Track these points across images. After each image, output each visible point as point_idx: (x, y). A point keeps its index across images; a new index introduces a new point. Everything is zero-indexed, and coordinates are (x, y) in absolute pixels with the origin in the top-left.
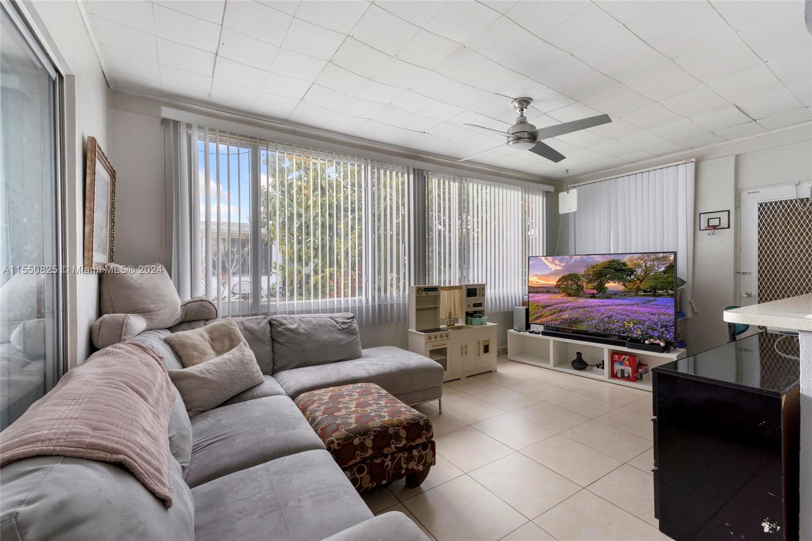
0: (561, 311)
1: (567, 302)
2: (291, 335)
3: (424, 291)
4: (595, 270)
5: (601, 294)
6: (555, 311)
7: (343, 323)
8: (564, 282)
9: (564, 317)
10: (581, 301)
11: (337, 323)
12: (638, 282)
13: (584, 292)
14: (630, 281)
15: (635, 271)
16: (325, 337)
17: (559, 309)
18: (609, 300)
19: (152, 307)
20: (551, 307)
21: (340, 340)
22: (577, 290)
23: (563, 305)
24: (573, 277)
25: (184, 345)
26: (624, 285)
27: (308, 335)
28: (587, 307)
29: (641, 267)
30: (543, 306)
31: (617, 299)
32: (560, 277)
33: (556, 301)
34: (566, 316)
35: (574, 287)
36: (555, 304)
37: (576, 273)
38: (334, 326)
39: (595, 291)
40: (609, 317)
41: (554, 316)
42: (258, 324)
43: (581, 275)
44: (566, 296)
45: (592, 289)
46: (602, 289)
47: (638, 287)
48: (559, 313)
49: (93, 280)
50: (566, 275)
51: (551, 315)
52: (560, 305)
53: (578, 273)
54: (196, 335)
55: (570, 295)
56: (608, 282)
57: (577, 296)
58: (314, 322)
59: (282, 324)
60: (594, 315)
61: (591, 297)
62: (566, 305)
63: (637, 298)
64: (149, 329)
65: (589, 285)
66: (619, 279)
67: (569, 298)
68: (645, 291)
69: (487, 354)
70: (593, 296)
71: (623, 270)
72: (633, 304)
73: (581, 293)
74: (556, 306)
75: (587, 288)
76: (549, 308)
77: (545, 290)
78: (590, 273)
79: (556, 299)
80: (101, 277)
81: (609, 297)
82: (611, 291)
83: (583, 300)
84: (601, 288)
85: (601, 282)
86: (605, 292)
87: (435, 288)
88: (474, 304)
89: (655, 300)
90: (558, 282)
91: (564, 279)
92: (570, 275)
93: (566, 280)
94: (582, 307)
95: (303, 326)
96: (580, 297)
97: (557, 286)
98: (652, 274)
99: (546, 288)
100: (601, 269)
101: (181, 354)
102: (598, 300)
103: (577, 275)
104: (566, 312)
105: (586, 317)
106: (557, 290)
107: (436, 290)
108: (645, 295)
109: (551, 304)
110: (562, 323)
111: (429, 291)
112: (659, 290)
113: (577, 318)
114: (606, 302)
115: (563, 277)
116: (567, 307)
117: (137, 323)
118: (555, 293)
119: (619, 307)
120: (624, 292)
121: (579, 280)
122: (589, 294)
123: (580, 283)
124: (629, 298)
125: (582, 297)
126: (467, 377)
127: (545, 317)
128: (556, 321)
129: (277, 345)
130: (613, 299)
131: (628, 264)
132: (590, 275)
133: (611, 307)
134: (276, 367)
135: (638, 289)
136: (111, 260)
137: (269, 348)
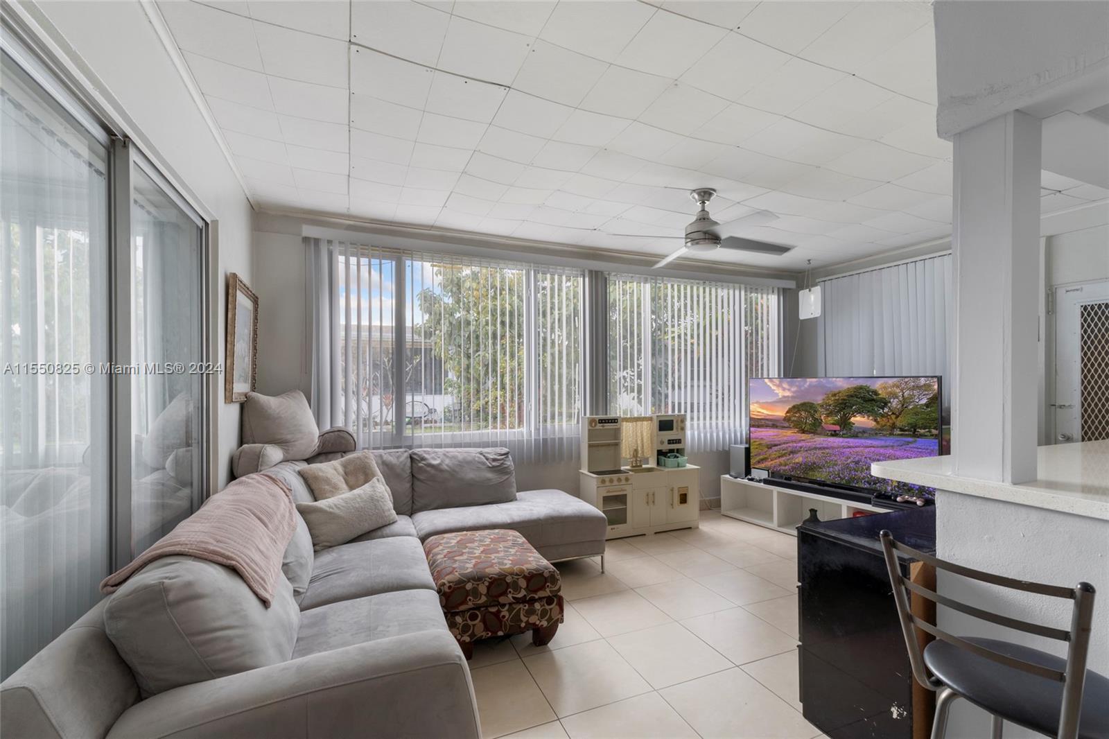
0: (792, 452)
1: (800, 441)
2: (433, 471)
3: (599, 423)
4: (837, 398)
5: (845, 432)
6: (784, 452)
7: (494, 460)
8: (796, 413)
9: (797, 461)
10: (819, 440)
11: (487, 459)
12: (893, 417)
13: (823, 428)
14: (882, 416)
15: (890, 402)
16: (470, 475)
17: (790, 449)
18: (856, 440)
19: (289, 437)
20: (779, 447)
21: (489, 480)
22: (814, 425)
23: (795, 445)
24: (807, 407)
25: (316, 478)
26: (876, 420)
27: (453, 473)
28: (827, 448)
29: (897, 397)
30: (768, 445)
31: (866, 438)
32: (790, 407)
33: (785, 438)
34: (799, 459)
35: (810, 421)
36: (784, 443)
37: (812, 402)
38: (484, 464)
39: (837, 428)
40: (857, 463)
41: (783, 459)
42: (398, 457)
43: (818, 404)
44: (798, 432)
45: (833, 424)
46: (846, 425)
47: (894, 424)
48: (790, 455)
49: (234, 410)
50: (799, 403)
51: (779, 457)
52: (790, 445)
53: (814, 403)
54: (330, 469)
55: (803, 432)
56: (855, 416)
57: (815, 433)
58: (460, 457)
59: (423, 459)
60: (836, 459)
61: (832, 435)
62: (800, 445)
63: (892, 438)
64: (286, 460)
65: (829, 419)
66: (869, 411)
67: (803, 435)
68: (902, 430)
69: (684, 506)
70: (835, 434)
71: (873, 400)
72: (887, 447)
73: (819, 430)
74: (785, 446)
75: (826, 423)
76: (776, 448)
77: (770, 423)
78: (831, 403)
79: (785, 436)
80: (242, 407)
81: (855, 436)
82: (858, 428)
83: (822, 439)
84: (845, 423)
85: (845, 415)
86: (850, 429)
87: (615, 420)
88: (669, 440)
89: (915, 441)
90: (787, 412)
91: (795, 409)
92: (803, 404)
93: (799, 411)
94: (820, 449)
95: (447, 461)
96: (818, 434)
97: (786, 419)
98: (911, 407)
99: (771, 420)
100: (845, 397)
101: (314, 487)
102: (841, 439)
103: (813, 404)
104: (799, 455)
105: (826, 462)
106: (787, 424)
107: (615, 422)
108: (902, 435)
109: (778, 443)
110: (793, 468)
111: (605, 423)
112: (921, 428)
113: (815, 463)
114: (852, 441)
115: (794, 407)
116: (801, 447)
117: (274, 453)
118: (783, 427)
119: (868, 450)
120: (876, 429)
121: (816, 411)
122: (829, 431)
123: (817, 416)
124: (883, 438)
125: (820, 434)
126: (656, 533)
127: (771, 460)
128: (785, 466)
129: (417, 483)
130: (861, 438)
131: (880, 392)
132: (830, 405)
133: (857, 449)
134: (415, 507)
135: (893, 427)
136: (253, 388)
137: (408, 485)
